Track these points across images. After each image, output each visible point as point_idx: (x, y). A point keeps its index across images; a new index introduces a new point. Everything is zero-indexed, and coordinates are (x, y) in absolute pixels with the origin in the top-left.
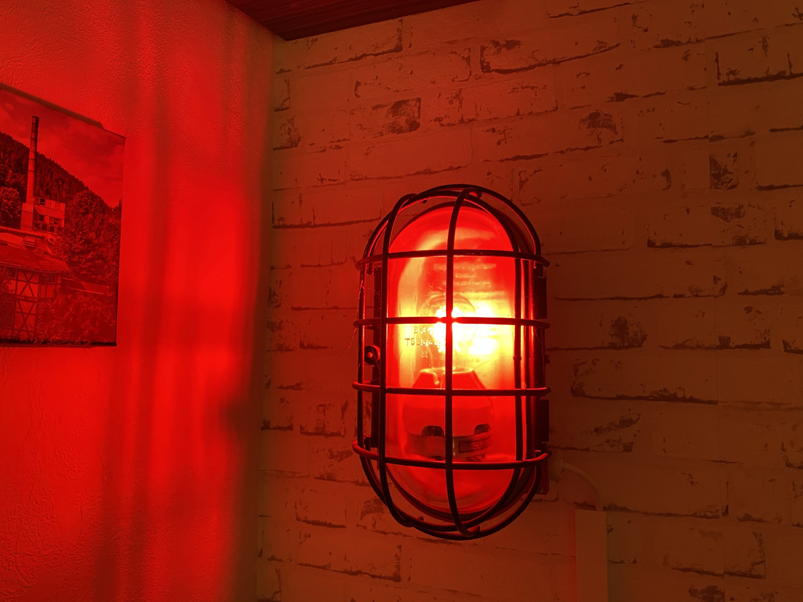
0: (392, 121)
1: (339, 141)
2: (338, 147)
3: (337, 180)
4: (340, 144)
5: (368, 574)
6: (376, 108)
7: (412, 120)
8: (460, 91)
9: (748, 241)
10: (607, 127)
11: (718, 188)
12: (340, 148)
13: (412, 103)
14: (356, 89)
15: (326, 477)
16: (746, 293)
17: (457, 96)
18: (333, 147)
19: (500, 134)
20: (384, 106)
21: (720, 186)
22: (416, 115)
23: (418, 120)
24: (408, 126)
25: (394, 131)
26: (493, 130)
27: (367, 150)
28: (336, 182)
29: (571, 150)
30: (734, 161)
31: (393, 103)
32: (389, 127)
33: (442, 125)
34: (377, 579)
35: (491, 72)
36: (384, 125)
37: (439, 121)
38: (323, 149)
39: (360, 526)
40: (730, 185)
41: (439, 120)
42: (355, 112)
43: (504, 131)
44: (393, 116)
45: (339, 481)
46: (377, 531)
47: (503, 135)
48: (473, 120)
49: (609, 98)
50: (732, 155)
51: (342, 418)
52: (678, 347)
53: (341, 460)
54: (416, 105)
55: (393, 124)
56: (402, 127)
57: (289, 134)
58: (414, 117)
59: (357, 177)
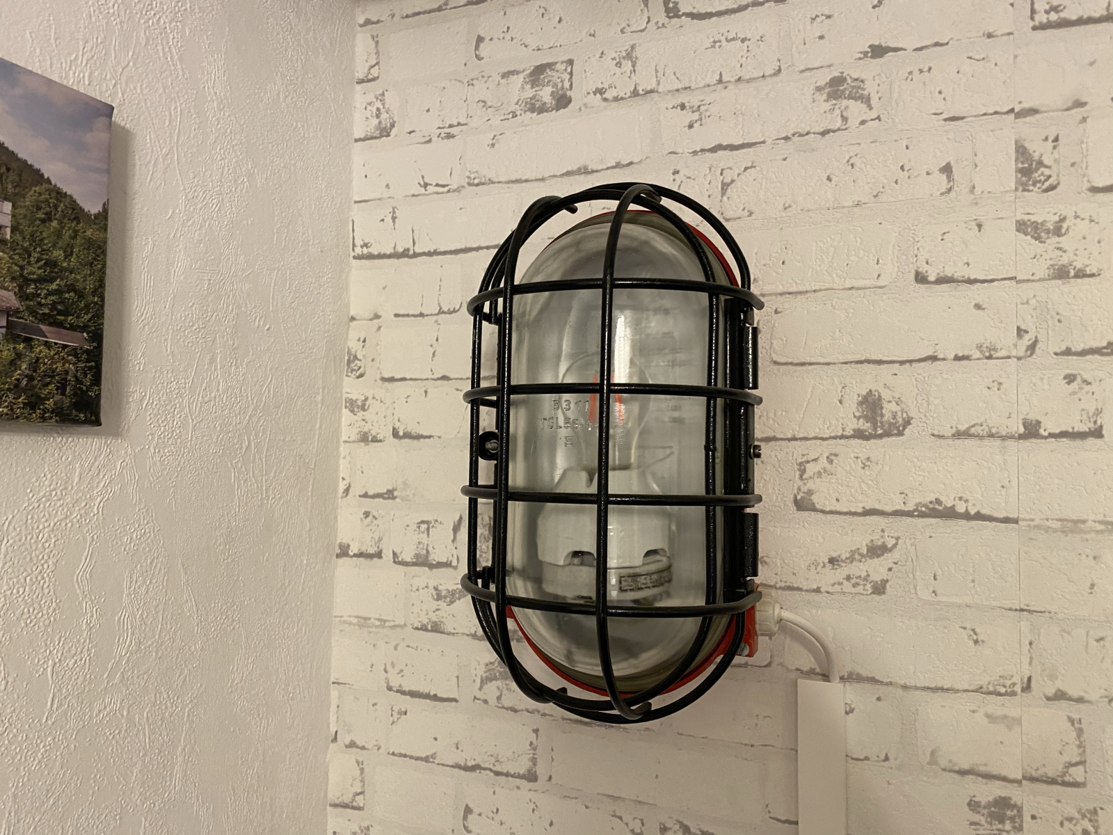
0: (531, 95)
1: (451, 126)
2: (450, 136)
3: (448, 185)
4: (452, 131)
5: (490, 770)
6: (505, 75)
7: (560, 92)
8: (633, 47)
9: (1072, 273)
10: (855, 99)
11: (1029, 191)
12: (453, 136)
13: (561, 67)
14: (477, 48)
15: (429, 627)
16: (1068, 352)
17: (629, 56)
18: (443, 135)
19: (693, 112)
20: (518, 73)
21: (1031, 188)
22: (567, 85)
23: (568, 93)
24: (554, 103)
25: (532, 110)
26: (683, 107)
27: (493, 139)
28: (446, 189)
29: (801, 135)
30: (1054, 148)
31: (532, 68)
32: (526, 103)
33: (605, 100)
34: (503, 777)
35: (679, 17)
36: (518, 101)
37: (601, 94)
38: (428, 138)
39: (479, 699)
40: (1047, 184)
41: (600, 91)
42: (474, 82)
43: (699, 107)
44: (532, 88)
45: (449, 634)
46: (503, 707)
47: (697, 114)
48: (651, 91)
49: (861, 53)
50: (1051, 138)
51: (453, 541)
52: (959, 435)
53: (452, 602)
54: (566, 70)
55: (531, 99)
56: (545, 103)
57: (378, 116)
58: (562, 88)
59: (476, 181)
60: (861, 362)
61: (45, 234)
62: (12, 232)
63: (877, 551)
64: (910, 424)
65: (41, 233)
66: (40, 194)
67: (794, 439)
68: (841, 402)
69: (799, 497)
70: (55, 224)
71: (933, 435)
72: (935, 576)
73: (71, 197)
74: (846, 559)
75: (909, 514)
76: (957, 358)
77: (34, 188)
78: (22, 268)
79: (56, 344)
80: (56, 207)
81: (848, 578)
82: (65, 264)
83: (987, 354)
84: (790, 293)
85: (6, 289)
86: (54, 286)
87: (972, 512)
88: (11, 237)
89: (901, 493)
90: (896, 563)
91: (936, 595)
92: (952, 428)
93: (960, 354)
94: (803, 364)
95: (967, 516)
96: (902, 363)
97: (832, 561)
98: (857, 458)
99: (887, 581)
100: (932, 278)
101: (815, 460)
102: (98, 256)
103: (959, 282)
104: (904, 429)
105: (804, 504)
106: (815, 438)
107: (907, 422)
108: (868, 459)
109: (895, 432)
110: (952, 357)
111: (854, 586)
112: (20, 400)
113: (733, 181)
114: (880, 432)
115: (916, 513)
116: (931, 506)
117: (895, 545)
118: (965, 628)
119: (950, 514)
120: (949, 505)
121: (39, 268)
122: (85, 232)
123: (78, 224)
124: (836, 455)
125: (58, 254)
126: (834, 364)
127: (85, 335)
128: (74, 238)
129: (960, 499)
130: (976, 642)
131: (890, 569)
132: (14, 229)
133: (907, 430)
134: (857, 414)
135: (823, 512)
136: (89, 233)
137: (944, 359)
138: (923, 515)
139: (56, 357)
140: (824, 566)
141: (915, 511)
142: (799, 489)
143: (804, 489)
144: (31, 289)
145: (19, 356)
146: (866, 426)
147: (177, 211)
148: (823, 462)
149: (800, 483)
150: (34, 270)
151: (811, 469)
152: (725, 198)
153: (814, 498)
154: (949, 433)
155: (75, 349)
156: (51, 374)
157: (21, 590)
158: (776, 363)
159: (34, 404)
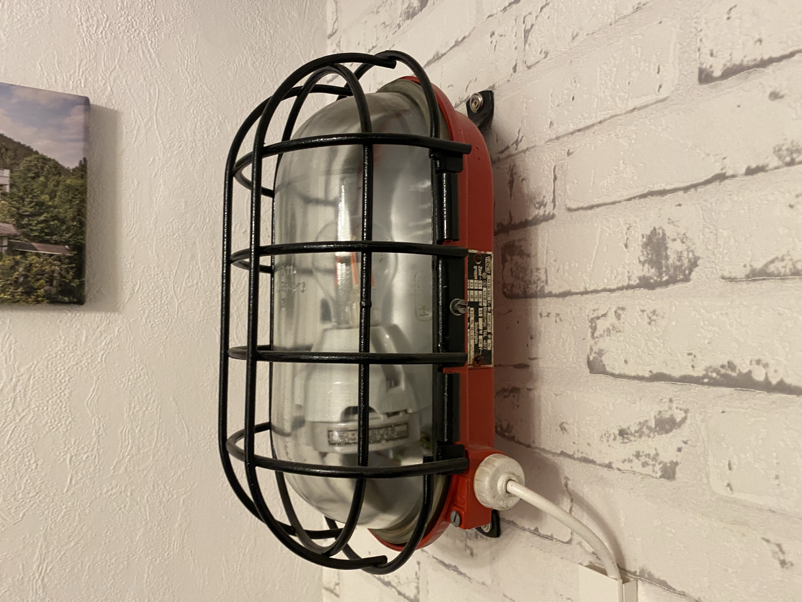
60: (644, 196)
61: (34, 186)
62: (11, 188)
63: (666, 425)
64: (697, 266)
65: (32, 185)
66: (30, 161)
67: (586, 292)
68: (626, 246)
69: (591, 358)
70: (42, 179)
71: (723, 278)
72: (729, 465)
73: (54, 160)
74: (636, 432)
75: (697, 381)
76: (750, 172)
77: (26, 159)
78: (18, 209)
79: (44, 254)
80: (42, 168)
81: (638, 455)
82: (50, 203)
83: (788, 159)
84: (579, 130)
85: (7, 223)
86: (42, 218)
87: (774, 381)
88: (10, 191)
89: (690, 354)
90: (685, 443)
91: (731, 489)
92: (745, 266)
93: (754, 166)
94: (591, 207)
95: (767, 387)
96: (686, 189)
97: (622, 433)
98: (643, 311)
99: (677, 464)
100: (717, 73)
101: (604, 315)
102: (76, 195)
103: (749, 68)
104: (691, 271)
105: (595, 367)
106: (604, 290)
107: (694, 264)
108: (654, 312)
109: (682, 277)
110: (743, 170)
111: (645, 465)
112: (19, 290)
113: (532, 26)
114: (665, 278)
115: (706, 380)
116: (723, 371)
117: (685, 419)
118: (768, 541)
119: (745, 383)
120: (744, 371)
121: (31, 208)
122: (65, 181)
123: (60, 176)
124: (623, 309)
125: (45, 197)
126: (619, 202)
127: (67, 247)
128: (57, 185)
129: (758, 362)
130: (783, 563)
131: (679, 450)
132: (12, 186)
133: (693, 274)
134: (642, 259)
135: (613, 375)
136: (68, 182)
137: (733, 176)
138: (714, 383)
139: (45, 262)
140: (615, 439)
141: (705, 376)
142: (591, 349)
143: (596, 349)
144: (25, 221)
145: (17, 263)
146: (650, 272)
147: (157, 158)
148: (612, 318)
149: (592, 342)
150: (28, 209)
151: (602, 325)
152: (527, 46)
153: (605, 359)
154: (741, 273)
155: (59, 257)
156: (42, 273)
157: (45, 408)
158: (570, 210)
159: (29, 292)
